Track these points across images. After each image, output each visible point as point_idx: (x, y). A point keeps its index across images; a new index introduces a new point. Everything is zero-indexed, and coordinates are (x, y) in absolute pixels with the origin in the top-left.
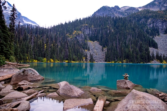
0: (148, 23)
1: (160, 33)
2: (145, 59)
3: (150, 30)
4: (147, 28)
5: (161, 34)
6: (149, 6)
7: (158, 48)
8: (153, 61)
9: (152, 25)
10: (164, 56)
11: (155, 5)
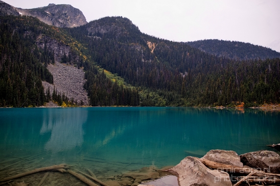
0: (38, 41)
1: (55, 61)
2: (37, 100)
3: (41, 52)
4: (37, 48)
5: (57, 63)
6: (36, 13)
7: (54, 83)
8: (49, 103)
9: (43, 44)
10: (64, 96)
11: (46, 14)
